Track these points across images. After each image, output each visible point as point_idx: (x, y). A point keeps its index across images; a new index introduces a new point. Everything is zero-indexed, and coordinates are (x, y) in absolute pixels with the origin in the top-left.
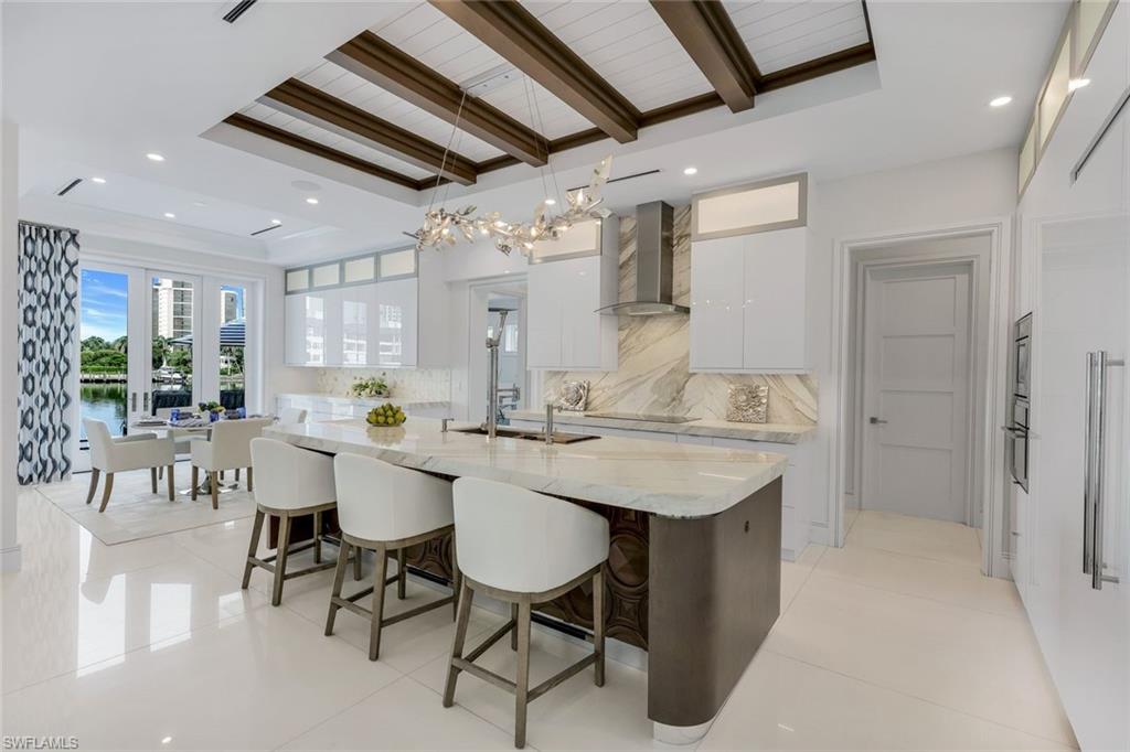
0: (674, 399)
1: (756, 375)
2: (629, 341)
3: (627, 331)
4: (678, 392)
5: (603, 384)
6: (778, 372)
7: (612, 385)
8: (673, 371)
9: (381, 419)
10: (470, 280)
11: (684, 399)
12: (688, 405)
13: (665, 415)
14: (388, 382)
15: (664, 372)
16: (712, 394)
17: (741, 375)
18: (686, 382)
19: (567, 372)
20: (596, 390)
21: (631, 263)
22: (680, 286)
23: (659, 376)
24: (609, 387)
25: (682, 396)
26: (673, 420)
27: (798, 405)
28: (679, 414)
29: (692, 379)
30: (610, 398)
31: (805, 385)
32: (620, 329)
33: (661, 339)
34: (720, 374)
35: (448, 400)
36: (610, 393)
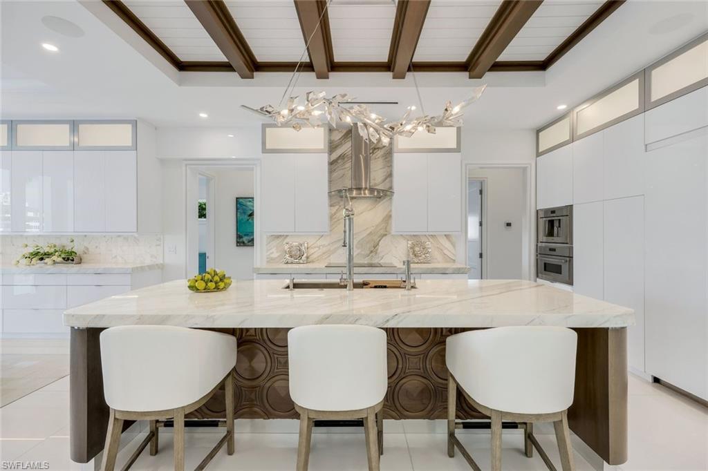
0: (372, 252)
1: (422, 235)
2: (338, 215)
3: (337, 207)
4: (375, 247)
5: (319, 243)
6: (435, 234)
7: (327, 244)
8: (370, 234)
9: (212, 285)
10: (186, 160)
11: (379, 251)
12: (381, 255)
13: (366, 262)
14: (78, 248)
15: (364, 234)
16: (396, 247)
17: (414, 235)
18: (380, 240)
19: (287, 236)
20: (312, 248)
21: (339, 161)
22: (374, 180)
23: (362, 237)
24: (324, 246)
25: (377, 250)
26: (371, 266)
27: (445, 251)
28: (375, 261)
29: (384, 238)
30: (324, 253)
31: (450, 241)
32: (331, 206)
33: (362, 213)
34: (402, 235)
35: (162, 262)
36: (325, 249)
